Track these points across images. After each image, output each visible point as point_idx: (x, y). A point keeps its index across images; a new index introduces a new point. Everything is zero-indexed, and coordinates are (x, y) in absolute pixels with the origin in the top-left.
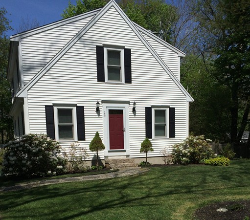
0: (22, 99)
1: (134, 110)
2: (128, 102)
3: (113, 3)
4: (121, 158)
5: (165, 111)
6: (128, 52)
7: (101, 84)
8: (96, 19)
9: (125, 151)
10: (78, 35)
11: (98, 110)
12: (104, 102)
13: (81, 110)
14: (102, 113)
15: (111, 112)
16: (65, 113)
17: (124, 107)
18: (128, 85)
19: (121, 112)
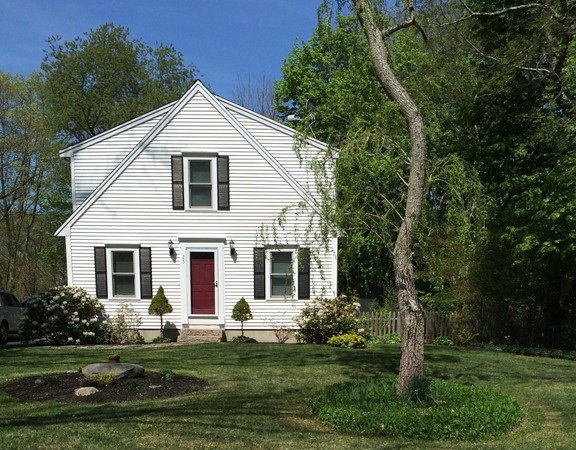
0: (63, 238)
1: (233, 252)
2: (223, 241)
3: (198, 88)
4: (211, 328)
5: (291, 253)
6: (224, 162)
7: (179, 213)
8: (172, 116)
9: (216, 318)
10: (141, 144)
11: (172, 252)
12: (182, 240)
13: (146, 253)
14: (179, 257)
15: (194, 256)
16: (123, 258)
17: (216, 248)
18: (223, 213)
19: (210, 256)
